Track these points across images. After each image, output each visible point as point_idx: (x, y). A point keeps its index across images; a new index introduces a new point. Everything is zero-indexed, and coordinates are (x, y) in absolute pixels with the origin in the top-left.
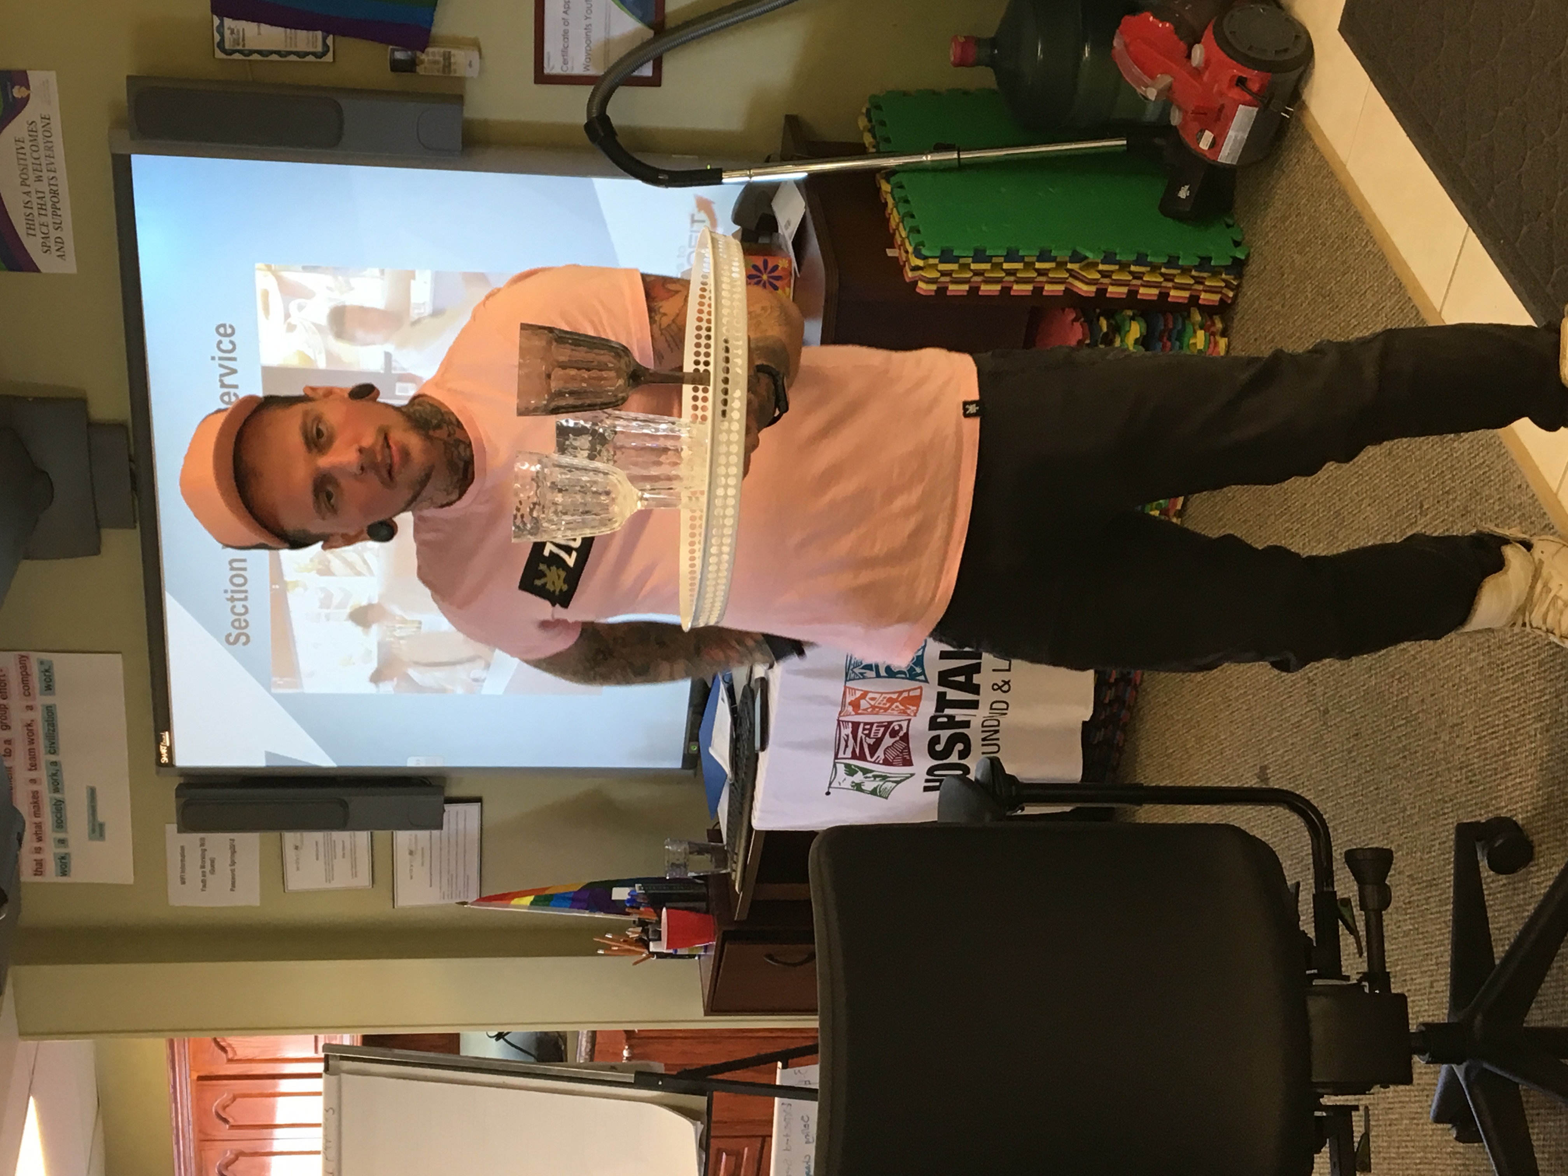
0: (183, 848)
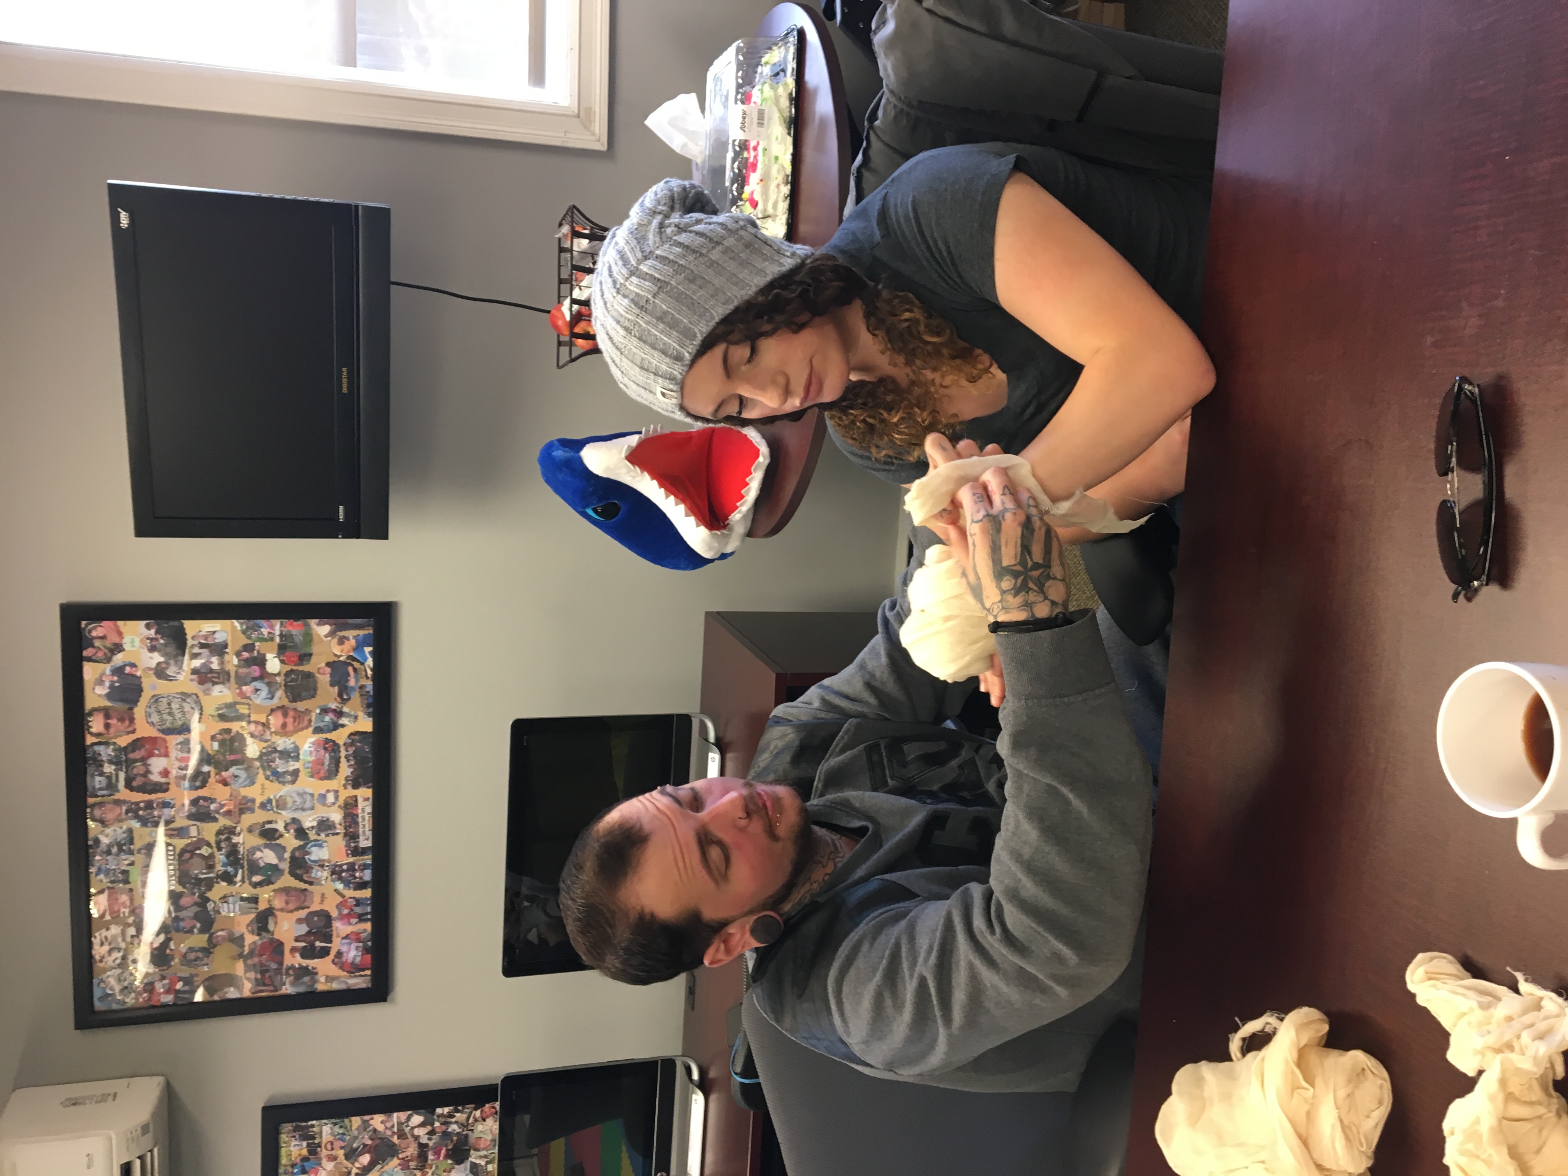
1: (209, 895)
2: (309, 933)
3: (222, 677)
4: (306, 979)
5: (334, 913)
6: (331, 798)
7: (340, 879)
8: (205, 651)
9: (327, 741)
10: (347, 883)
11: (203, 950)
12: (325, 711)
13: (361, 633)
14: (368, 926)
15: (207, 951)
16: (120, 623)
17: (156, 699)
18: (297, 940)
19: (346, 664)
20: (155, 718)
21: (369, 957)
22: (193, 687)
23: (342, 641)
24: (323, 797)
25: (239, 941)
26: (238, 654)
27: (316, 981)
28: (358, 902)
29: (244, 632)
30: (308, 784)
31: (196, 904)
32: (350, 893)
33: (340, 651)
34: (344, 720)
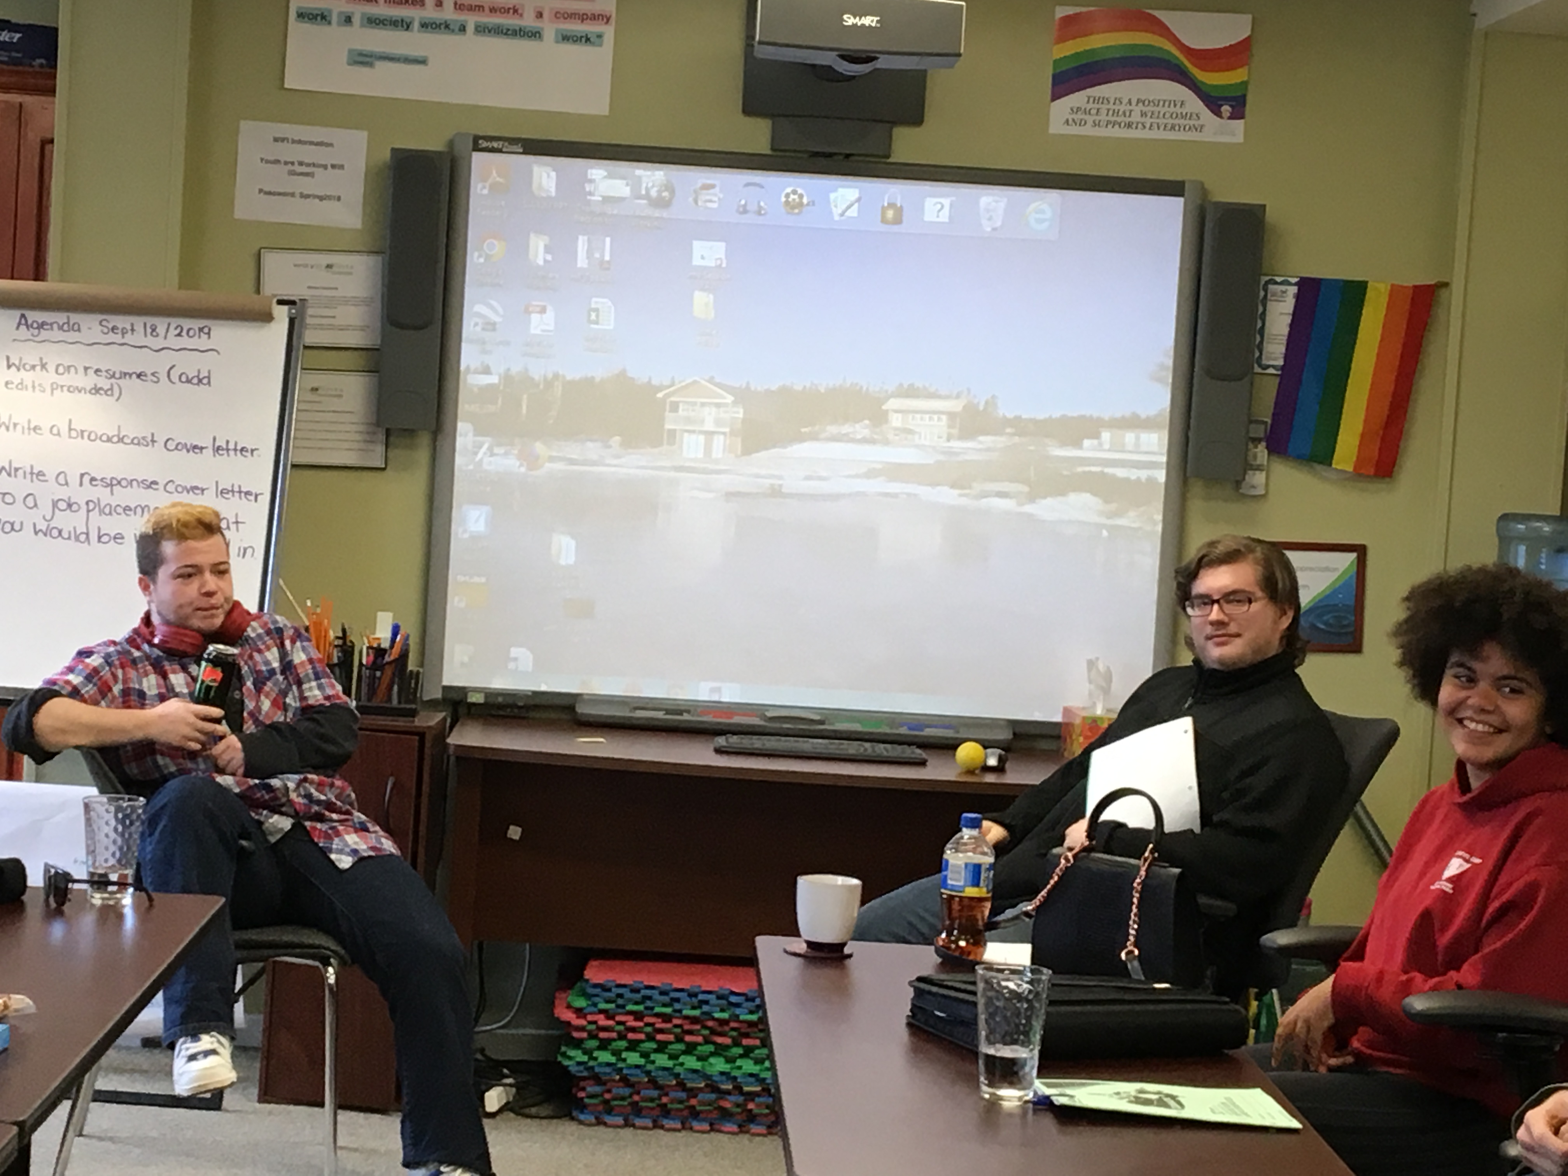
0: (332, 145)
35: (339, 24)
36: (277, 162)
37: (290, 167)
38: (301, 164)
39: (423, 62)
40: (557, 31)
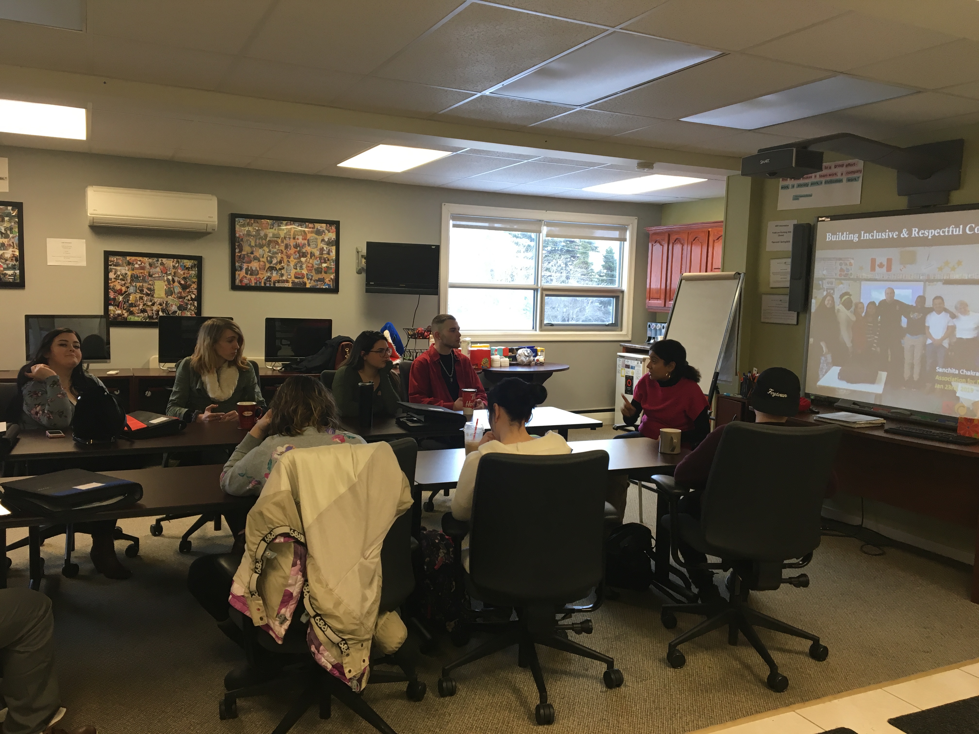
0: (788, 226)
1: (265, 247)
2: (252, 270)
3: (321, 253)
4: (239, 269)
5: (258, 277)
6: (289, 277)
7: (267, 278)
8: (328, 250)
9: (304, 277)
10: (266, 280)
11: (250, 244)
12: (312, 276)
13: (331, 285)
14: (253, 285)
15: (250, 245)
16: (335, 233)
17: (317, 239)
18: (251, 267)
19: (324, 281)
20: (312, 238)
21: (244, 285)
22: (319, 247)
23: (329, 281)
24: (290, 275)
25: (252, 253)
26: (327, 257)
27: (239, 271)
28: (260, 283)
29: (332, 259)
30: (293, 271)
31: (263, 244)
32: (263, 281)
33: (327, 281)
34: (309, 281)
35: (791, 188)
36: (776, 233)
37: (779, 234)
38: (781, 232)
39: (811, 196)
40: (847, 178)
